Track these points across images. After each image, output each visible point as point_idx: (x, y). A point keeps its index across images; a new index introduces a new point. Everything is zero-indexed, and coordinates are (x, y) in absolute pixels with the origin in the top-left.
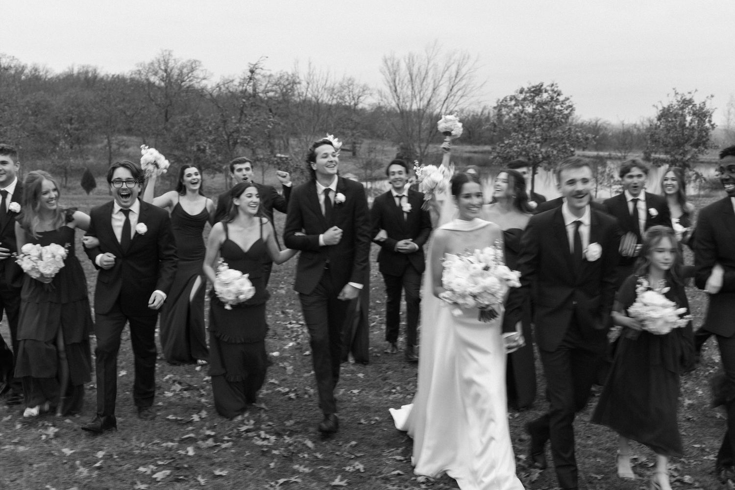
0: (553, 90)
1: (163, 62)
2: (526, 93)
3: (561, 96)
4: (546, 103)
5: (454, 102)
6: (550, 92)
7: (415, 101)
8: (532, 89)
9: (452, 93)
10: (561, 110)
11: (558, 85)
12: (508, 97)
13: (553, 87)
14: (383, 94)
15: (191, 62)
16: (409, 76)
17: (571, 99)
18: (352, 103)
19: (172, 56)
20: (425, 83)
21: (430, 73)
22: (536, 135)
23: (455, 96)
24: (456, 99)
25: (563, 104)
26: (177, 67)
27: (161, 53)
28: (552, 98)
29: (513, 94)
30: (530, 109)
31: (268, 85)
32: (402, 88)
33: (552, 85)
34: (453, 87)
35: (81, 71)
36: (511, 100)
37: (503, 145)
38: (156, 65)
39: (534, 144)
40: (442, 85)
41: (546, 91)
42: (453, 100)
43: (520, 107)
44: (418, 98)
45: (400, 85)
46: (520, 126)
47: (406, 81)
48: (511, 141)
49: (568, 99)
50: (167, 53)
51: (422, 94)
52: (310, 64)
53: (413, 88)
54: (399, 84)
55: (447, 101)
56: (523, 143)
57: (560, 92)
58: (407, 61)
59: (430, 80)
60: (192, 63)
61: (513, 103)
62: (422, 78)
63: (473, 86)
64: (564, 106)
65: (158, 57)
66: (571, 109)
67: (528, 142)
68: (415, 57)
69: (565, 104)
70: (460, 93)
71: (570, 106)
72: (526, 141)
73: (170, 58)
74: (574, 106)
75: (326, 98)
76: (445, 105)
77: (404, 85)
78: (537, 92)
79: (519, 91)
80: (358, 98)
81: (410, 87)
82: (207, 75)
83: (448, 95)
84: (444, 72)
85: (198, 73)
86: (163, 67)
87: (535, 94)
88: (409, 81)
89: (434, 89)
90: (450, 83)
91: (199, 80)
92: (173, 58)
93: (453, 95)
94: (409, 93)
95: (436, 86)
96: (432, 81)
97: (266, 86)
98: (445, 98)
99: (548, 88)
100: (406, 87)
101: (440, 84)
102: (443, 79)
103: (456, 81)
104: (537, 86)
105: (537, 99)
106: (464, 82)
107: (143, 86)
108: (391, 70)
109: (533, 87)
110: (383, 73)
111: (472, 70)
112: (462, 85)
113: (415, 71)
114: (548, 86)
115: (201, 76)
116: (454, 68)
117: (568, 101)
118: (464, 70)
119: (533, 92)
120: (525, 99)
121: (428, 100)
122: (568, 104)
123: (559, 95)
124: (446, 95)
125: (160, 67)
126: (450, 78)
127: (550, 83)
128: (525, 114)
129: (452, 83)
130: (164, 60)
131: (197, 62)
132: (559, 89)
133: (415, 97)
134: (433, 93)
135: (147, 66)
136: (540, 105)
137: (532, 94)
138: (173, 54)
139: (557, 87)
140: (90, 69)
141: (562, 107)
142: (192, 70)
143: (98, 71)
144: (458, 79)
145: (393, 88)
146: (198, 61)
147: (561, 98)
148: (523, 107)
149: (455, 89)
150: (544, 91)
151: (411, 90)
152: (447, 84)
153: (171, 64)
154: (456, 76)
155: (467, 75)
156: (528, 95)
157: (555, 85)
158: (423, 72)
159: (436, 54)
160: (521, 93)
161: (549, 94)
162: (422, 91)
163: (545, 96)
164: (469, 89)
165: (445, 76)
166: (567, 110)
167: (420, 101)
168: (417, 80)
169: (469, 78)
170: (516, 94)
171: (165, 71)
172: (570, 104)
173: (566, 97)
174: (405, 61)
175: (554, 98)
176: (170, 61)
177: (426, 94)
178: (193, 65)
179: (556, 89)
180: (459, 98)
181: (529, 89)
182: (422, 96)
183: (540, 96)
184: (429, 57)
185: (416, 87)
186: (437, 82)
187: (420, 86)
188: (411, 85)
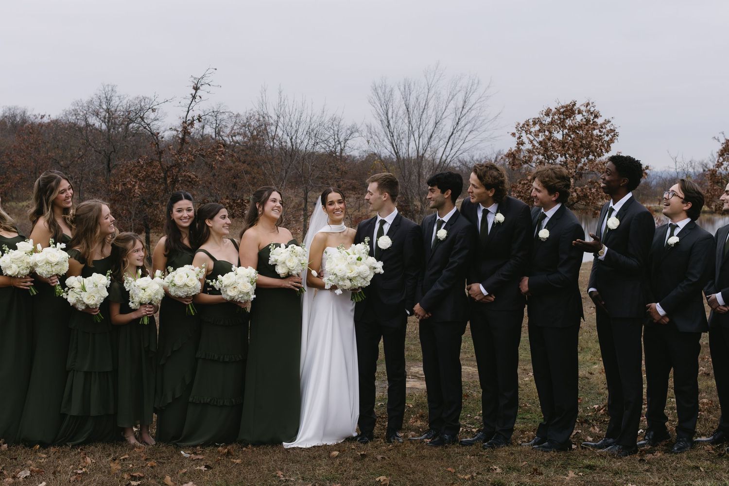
0: (588, 111)
1: (105, 100)
2: (554, 114)
3: (600, 118)
4: (580, 127)
5: (461, 138)
6: (585, 113)
7: (412, 138)
8: (562, 110)
9: (459, 128)
10: (600, 136)
11: (594, 105)
12: (531, 121)
13: (589, 107)
14: (373, 130)
15: (138, 99)
16: (405, 107)
17: (613, 122)
18: (338, 149)
19: (115, 92)
20: (424, 116)
21: (432, 104)
23: (462, 131)
24: (464, 134)
25: (602, 128)
26: (122, 106)
27: (102, 88)
28: (588, 121)
29: (537, 116)
30: (558, 136)
31: (235, 127)
32: (396, 122)
33: (588, 104)
34: (459, 119)
35: (7, 114)
36: (535, 123)
38: (97, 103)
40: (446, 117)
41: (580, 112)
42: (460, 136)
43: (547, 133)
44: (416, 135)
45: (394, 119)
47: (401, 113)
49: (609, 122)
50: (110, 89)
51: (421, 129)
52: (280, 92)
53: (410, 122)
54: (392, 118)
55: (452, 137)
57: (598, 112)
58: (402, 88)
59: (430, 112)
60: (141, 101)
61: (537, 127)
62: (422, 110)
63: (484, 118)
64: (604, 130)
65: (99, 93)
66: (612, 134)
68: (412, 85)
69: (605, 128)
70: (468, 127)
71: (612, 131)
73: (113, 94)
74: (617, 131)
76: (450, 143)
77: (398, 118)
78: (568, 113)
79: (544, 114)
80: (345, 143)
81: (406, 121)
82: (159, 115)
83: (454, 129)
84: (449, 101)
86: (105, 107)
87: (566, 115)
88: (404, 114)
89: (436, 124)
90: (456, 115)
91: (149, 122)
92: (117, 94)
93: (459, 130)
94: (406, 128)
95: (438, 119)
96: (434, 113)
97: (232, 129)
98: (451, 134)
99: (583, 108)
100: (401, 120)
101: (444, 117)
102: (447, 110)
103: (463, 113)
105: (569, 122)
106: (473, 113)
107: (80, 129)
108: (383, 100)
109: (563, 107)
110: (373, 105)
111: (482, 99)
112: (470, 118)
113: (412, 101)
114: (582, 106)
115: (152, 117)
116: (460, 98)
117: (609, 124)
118: (472, 99)
119: (563, 113)
120: (552, 123)
121: (429, 136)
122: (608, 128)
123: (596, 116)
124: (452, 130)
125: (100, 105)
126: (456, 109)
127: (585, 101)
128: (554, 141)
129: (458, 115)
130: (106, 97)
131: (146, 100)
132: (597, 109)
134: (435, 128)
135: (85, 105)
136: (573, 129)
137: (562, 116)
138: (117, 89)
139: (594, 107)
140: (18, 112)
141: (600, 131)
142: (140, 108)
143: (28, 114)
144: (465, 111)
145: (386, 123)
147: (599, 121)
148: (550, 133)
149: (462, 123)
150: (577, 112)
151: (407, 124)
153: (115, 102)
154: (463, 107)
155: (477, 105)
156: (556, 117)
157: (591, 105)
158: (422, 104)
159: (437, 81)
160: (547, 115)
161: (583, 116)
162: (421, 127)
163: (579, 118)
164: (480, 122)
165: (449, 107)
166: (607, 135)
167: (419, 138)
168: (415, 112)
169: (479, 108)
170: (542, 116)
171: (108, 110)
172: (612, 128)
173: (606, 120)
174: (399, 89)
175: (590, 121)
176: (113, 98)
177: (426, 130)
178: (143, 104)
179: (592, 109)
180: (468, 132)
181: (558, 110)
182: (421, 133)
183: (572, 118)
184: (430, 83)
185: (414, 121)
186: (440, 114)
187: (418, 120)
188: (407, 118)
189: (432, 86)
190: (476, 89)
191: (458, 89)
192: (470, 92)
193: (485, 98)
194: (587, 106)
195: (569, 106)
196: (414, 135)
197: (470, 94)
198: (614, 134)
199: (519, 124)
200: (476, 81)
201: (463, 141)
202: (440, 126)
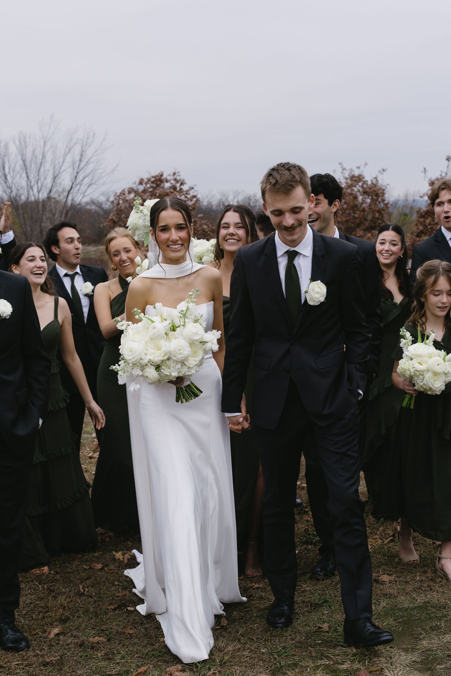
0: (175, 179)
3: (185, 185)
4: (168, 193)
5: (80, 192)
6: (172, 182)
7: (32, 192)
8: (153, 179)
9: (77, 182)
11: (180, 174)
13: (175, 176)
16: (21, 162)
17: (196, 188)
20: (42, 170)
21: (50, 158)
23: (81, 185)
25: (187, 194)
28: (174, 188)
29: (131, 186)
32: (13, 178)
33: (174, 174)
34: (77, 173)
36: (130, 192)
40: (64, 171)
41: (167, 181)
42: (78, 190)
45: (11, 174)
47: (18, 168)
49: (193, 188)
51: (40, 184)
53: (28, 177)
54: (9, 173)
55: (72, 190)
57: (183, 180)
58: (18, 143)
59: (48, 166)
61: (132, 196)
62: (39, 165)
66: (195, 199)
68: (28, 138)
69: (190, 194)
70: (87, 181)
71: (194, 197)
74: (199, 197)
76: (70, 196)
77: (15, 173)
79: (138, 183)
81: (24, 175)
83: (73, 184)
84: (66, 155)
88: (21, 169)
89: (55, 178)
90: (74, 169)
93: (78, 184)
94: (24, 183)
95: (56, 173)
96: (52, 167)
98: (70, 188)
100: (18, 176)
101: (61, 170)
102: (64, 165)
103: (81, 166)
104: (157, 176)
109: (153, 177)
111: (99, 153)
112: (88, 171)
113: (29, 155)
114: (168, 175)
116: (77, 151)
117: (192, 191)
118: (89, 153)
119: (153, 182)
120: (144, 191)
121: (48, 190)
123: (182, 184)
124: (71, 184)
126: (73, 163)
127: (171, 172)
129: (76, 170)
132: (182, 177)
133: (31, 188)
134: (54, 181)
139: (179, 176)
141: (186, 197)
145: (4, 179)
147: (185, 188)
149: (80, 177)
150: (165, 181)
151: (26, 179)
152: (70, 170)
154: (80, 161)
155: (94, 158)
156: (148, 186)
158: (39, 158)
159: (53, 134)
160: (141, 183)
162: (39, 182)
163: (167, 185)
164: (98, 175)
165: (66, 160)
166: (191, 200)
167: (39, 193)
168: (32, 166)
169: (96, 161)
170: (135, 185)
172: (194, 194)
173: (190, 187)
174: (15, 143)
175: (177, 188)
177: (45, 184)
179: (178, 178)
180: (87, 186)
181: (149, 180)
182: (40, 187)
183: (162, 186)
184: (46, 137)
185: (32, 175)
186: (57, 167)
187: (36, 175)
188: (24, 173)
189: (48, 139)
190: (91, 143)
191: (74, 141)
192: (86, 146)
193: (101, 151)
196: (33, 190)
197: (87, 148)
198: (197, 200)
199: (117, 193)
200: (92, 134)
201: (82, 195)
202: (58, 181)
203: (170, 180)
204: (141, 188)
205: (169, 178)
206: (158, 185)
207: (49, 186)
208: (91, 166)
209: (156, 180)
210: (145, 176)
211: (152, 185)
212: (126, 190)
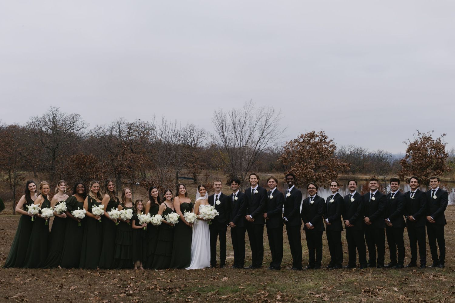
0: (322, 136)
1: (52, 116)
2: (305, 137)
3: (327, 139)
4: (317, 144)
5: (264, 142)
6: (320, 137)
7: (237, 142)
9: (263, 137)
10: (327, 148)
13: (322, 134)
14: (214, 137)
15: (73, 116)
16: (232, 125)
17: (334, 141)
18: (193, 143)
20: (244, 130)
21: (248, 123)
22: (311, 164)
23: (265, 138)
24: (266, 140)
25: (328, 144)
26: (62, 119)
27: (50, 109)
28: (321, 140)
29: (296, 138)
32: (227, 134)
33: (321, 132)
34: (263, 132)
36: (295, 142)
37: (291, 171)
38: (46, 118)
39: (309, 170)
41: (317, 136)
43: (301, 147)
45: (227, 131)
46: (301, 159)
47: (230, 128)
48: (295, 168)
49: (332, 141)
50: (55, 109)
53: (235, 133)
55: (260, 141)
56: (303, 170)
57: (326, 136)
58: (231, 114)
59: (247, 127)
61: (296, 144)
62: (242, 127)
63: (277, 131)
64: (329, 145)
65: (48, 112)
67: (307, 168)
68: (237, 112)
69: (330, 144)
70: (268, 136)
72: (304, 169)
73: (57, 113)
74: (335, 146)
75: (174, 140)
76: (258, 145)
77: (229, 131)
79: (299, 137)
80: (198, 139)
81: (234, 132)
82: (85, 125)
83: (260, 138)
84: (257, 122)
85: (78, 124)
86: (52, 120)
88: (232, 129)
89: (250, 134)
90: (261, 129)
91: (78, 129)
92: (60, 113)
94: (233, 137)
95: (251, 131)
96: (249, 128)
100: (230, 132)
101: (254, 130)
102: (256, 127)
103: (265, 128)
105: (312, 141)
108: (220, 121)
109: (309, 134)
110: (215, 123)
111: (276, 121)
112: (269, 131)
113: (237, 121)
114: (318, 133)
115: (81, 126)
116: (263, 120)
117: (332, 142)
118: (270, 121)
119: (309, 137)
120: (303, 142)
121: (246, 141)
122: (331, 144)
123: (326, 138)
125: (49, 119)
126: (261, 126)
127: (319, 131)
128: (304, 151)
129: (263, 130)
130: (53, 114)
132: (326, 134)
134: (250, 136)
135: (40, 119)
136: (314, 145)
138: (59, 110)
139: (324, 133)
141: (328, 146)
142: (74, 121)
144: (266, 127)
145: (222, 134)
146: (78, 115)
147: (327, 140)
149: (265, 134)
150: (315, 136)
151: (234, 135)
152: (259, 130)
153: (58, 117)
154: (265, 125)
155: (273, 124)
156: (306, 139)
157: (323, 133)
158: (243, 122)
159: (251, 110)
160: (301, 137)
161: (319, 138)
162: (242, 136)
163: (317, 139)
164: (275, 133)
165: (257, 125)
166: (331, 148)
167: (241, 142)
168: (239, 127)
169: (274, 126)
170: (298, 138)
171: (54, 122)
172: (333, 144)
173: (330, 140)
174: (229, 115)
175: (323, 141)
176: (57, 115)
177: (245, 137)
178: (75, 118)
179: (323, 135)
180: (268, 139)
181: (306, 135)
182: (242, 139)
183: (314, 139)
184: (246, 111)
185: (238, 132)
186: (252, 129)
187: (240, 132)
188: (234, 131)
189: (248, 113)
190: (272, 115)
191: (262, 114)
192: (269, 117)
193: (277, 120)
194: (321, 133)
195: (312, 133)
196: (238, 141)
197: (269, 118)
198: (334, 147)
199: (287, 143)
200: (272, 111)
201: (265, 144)
202: (252, 136)
203: (319, 135)
204: (302, 140)
205: (318, 134)
206: (312, 139)
207: (247, 138)
208: (271, 128)
209: (311, 136)
210: (304, 133)
211: (308, 138)
212: (293, 141)
